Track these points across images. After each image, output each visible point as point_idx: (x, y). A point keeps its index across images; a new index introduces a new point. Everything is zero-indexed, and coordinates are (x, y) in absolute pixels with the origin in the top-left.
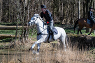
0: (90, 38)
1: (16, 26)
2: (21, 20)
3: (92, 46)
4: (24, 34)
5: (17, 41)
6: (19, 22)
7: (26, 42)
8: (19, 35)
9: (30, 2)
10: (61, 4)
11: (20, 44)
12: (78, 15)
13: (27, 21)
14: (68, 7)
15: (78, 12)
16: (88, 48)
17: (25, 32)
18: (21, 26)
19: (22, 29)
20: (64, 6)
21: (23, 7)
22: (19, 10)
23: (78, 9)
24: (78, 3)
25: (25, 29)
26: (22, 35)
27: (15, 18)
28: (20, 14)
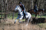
0: (37, 19)
1: (1, 13)
2: (4, 10)
3: (38, 22)
4: (5, 17)
5: (2, 20)
6: (3, 11)
7: (6, 21)
8: (3, 17)
9: (8, 1)
10: (23, 3)
11: (3, 21)
12: (32, 8)
13: (7, 11)
14: (27, 4)
15: (32, 6)
16: (36, 23)
17: (6, 16)
18: (4, 13)
19: (4, 14)
20: (25, 3)
21: (5, 4)
22: (3, 5)
23: (32, 5)
24: (32, 2)
25: (6, 14)
26: (4, 17)
27: (1, 9)
28: (3, 7)
